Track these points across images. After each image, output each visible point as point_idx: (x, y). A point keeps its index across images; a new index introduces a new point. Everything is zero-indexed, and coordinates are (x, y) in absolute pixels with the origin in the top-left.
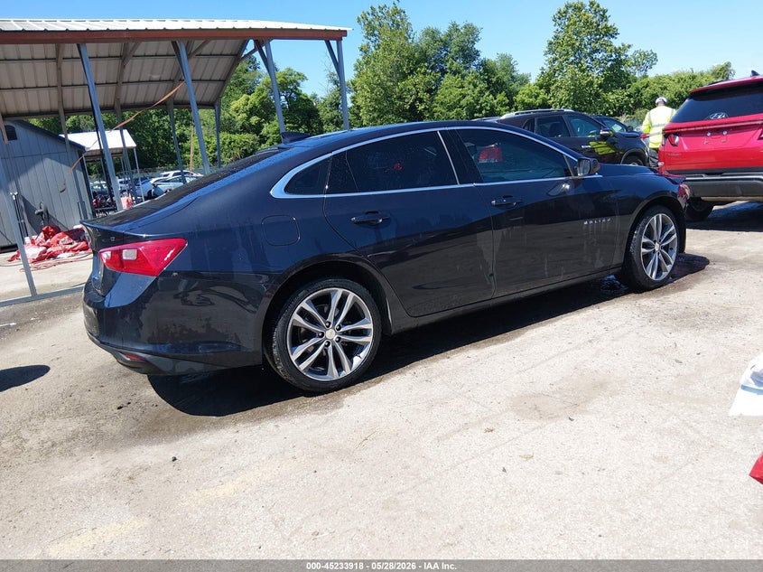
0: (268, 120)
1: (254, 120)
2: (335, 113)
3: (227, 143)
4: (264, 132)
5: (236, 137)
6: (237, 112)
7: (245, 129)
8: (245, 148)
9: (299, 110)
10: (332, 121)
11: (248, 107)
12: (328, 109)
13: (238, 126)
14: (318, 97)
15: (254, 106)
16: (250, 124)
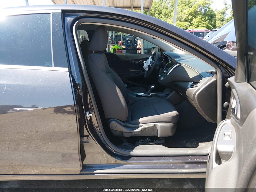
0: (195, 17)
1: (190, 17)
2: (222, 16)
3: (178, 25)
4: (192, 22)
5: (182, 23)
6: (185, 14)
7: (186, 20)
8: (184, 27)
9: (208, 14)
10: (220, 19)
11: (189, 13)
12: (220, 15)
13: (183, 19)
14: (217, 10)
15: (192, 12)
16: (188, 19)
